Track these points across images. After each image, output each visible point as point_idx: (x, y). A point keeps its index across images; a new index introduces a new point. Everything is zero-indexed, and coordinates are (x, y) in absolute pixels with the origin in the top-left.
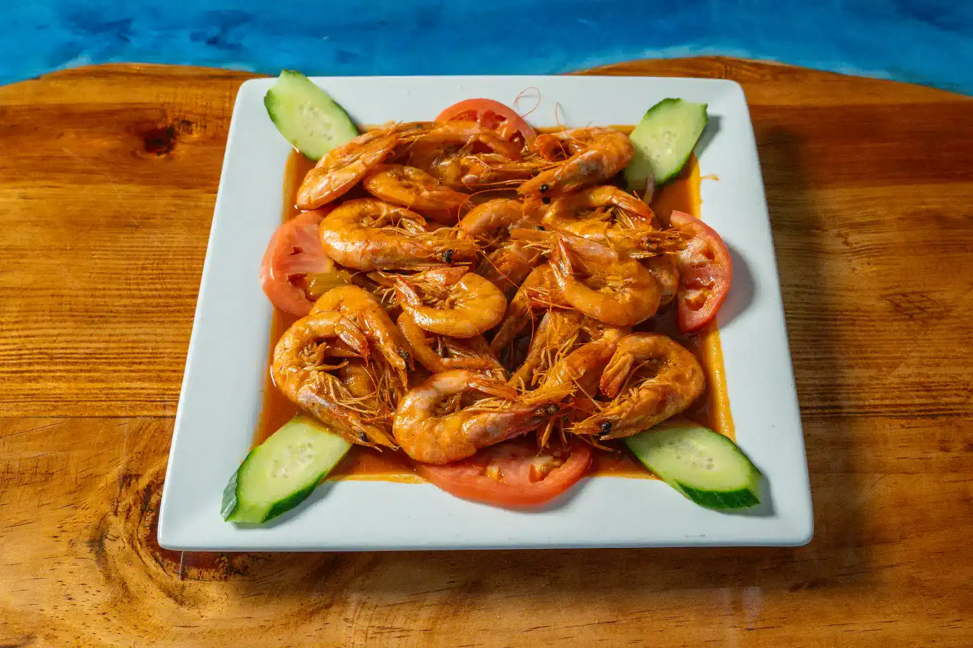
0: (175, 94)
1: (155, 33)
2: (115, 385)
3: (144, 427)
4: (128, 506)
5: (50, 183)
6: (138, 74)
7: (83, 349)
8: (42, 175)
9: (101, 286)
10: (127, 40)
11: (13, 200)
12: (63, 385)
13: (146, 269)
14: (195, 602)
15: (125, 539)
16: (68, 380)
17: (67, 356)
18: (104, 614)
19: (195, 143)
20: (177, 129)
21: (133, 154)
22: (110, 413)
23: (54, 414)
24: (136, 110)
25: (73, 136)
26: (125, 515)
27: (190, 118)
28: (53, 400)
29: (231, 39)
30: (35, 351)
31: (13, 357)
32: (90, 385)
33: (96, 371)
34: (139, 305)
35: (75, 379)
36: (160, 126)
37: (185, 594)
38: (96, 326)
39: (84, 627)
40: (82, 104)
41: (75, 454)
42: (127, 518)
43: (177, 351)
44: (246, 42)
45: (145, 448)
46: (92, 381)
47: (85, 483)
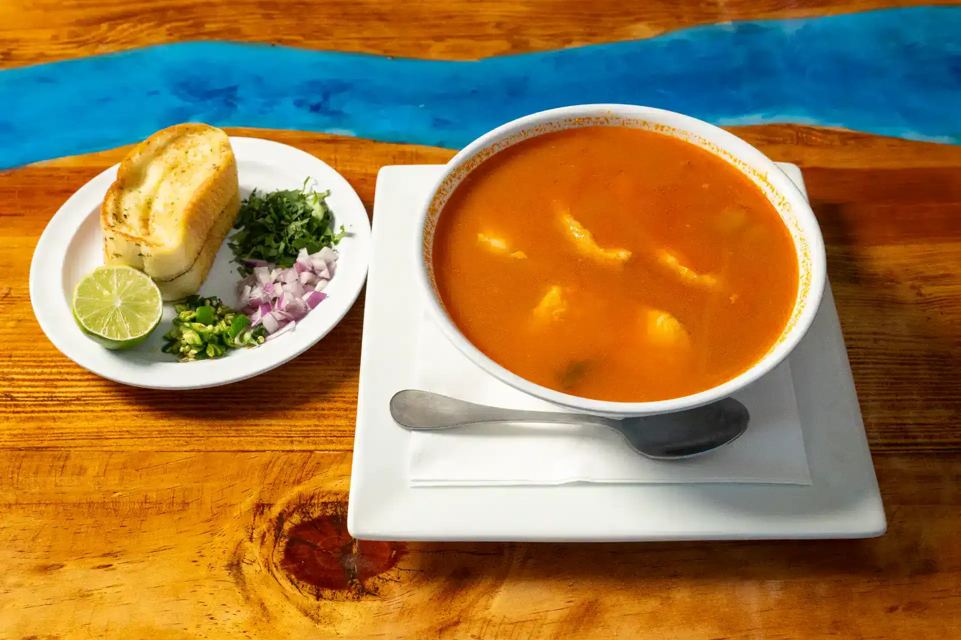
1: (262, 101)
2: (243, 422)
3: (273, 460)
4: (262, 532)
10: (235, 106)
12: (193, 422)
14: (331, 620)
15: (261, 563)
16: (199, 418)
18: (245, 632)
22: (241, 448)
26: (259, 541)
28: (186, 435)
29: (332, 106)
32: (220, 422)
33: (225, 409)
37: (321, 613)
41: (208, 485)
42: (262, 543)
44: (346, 109)
45: (275, 479)
46: (221, 418)
47: (221, 511)
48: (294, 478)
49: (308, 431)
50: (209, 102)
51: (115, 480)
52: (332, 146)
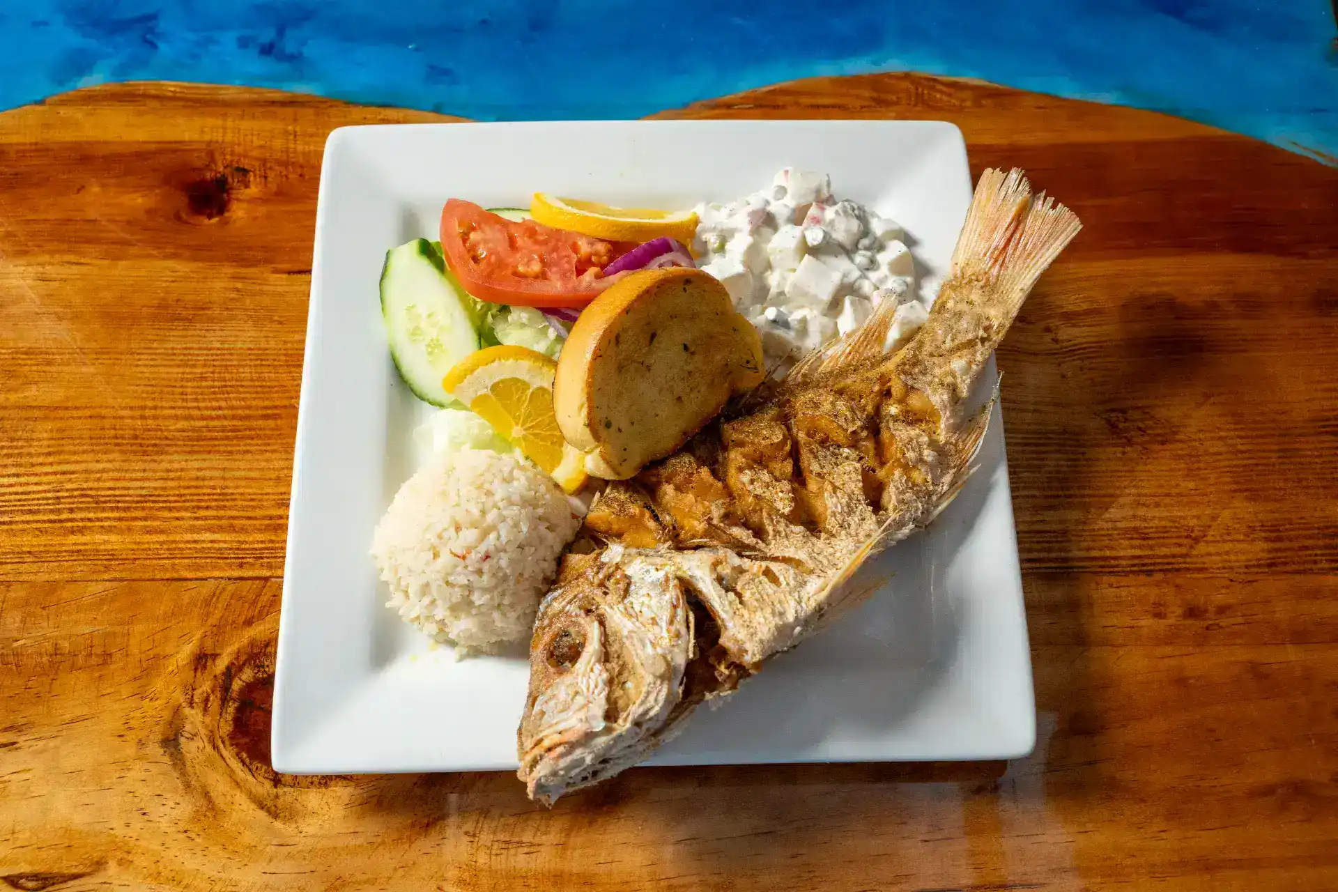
0: (225, 128)
1: (191, 36)
2: (178, 538)
3: (218, 592)
4: (205, 695)
5: (72, 258)
6: (174, 98)
7: (136, 488)
8: (65, 246)
9: (150, 403)
10: (153, 46)
11: (29, 282)
12: (113, 538)
13: (205, 379)
14: (291, 814)
15: (204, 737)
16: (120, 531)
17: (117, 499)
18: (185, 832)
19: (252, 200)
20: (230, 180)
21: (178, 217)
22: (176, 575)
23: (106, 576)
24: (175, 151)
25: (96, 189)
26: (202, 705)
27: (245, 163)
28: (104, 557)
29: (290, 47)
30: (76, 493)
31: (50, 502)
32: (147, 538)
33: (156, 518)
34: (199, 430)
35: (129, 529)
36: (208, 175)
37: (280, 803)
38: (149, 458)
39: (163, 848)
40: (105, 143)
41: (137, 628)
42: (205, 710)
43: (250, 491)
45: (221, 619)
46: (150, 531)
47: (151, 666)
48: (244, 617)
49: (261, 549)
50: (119, 39)
51: (14, 622)
52: (290, 111)
